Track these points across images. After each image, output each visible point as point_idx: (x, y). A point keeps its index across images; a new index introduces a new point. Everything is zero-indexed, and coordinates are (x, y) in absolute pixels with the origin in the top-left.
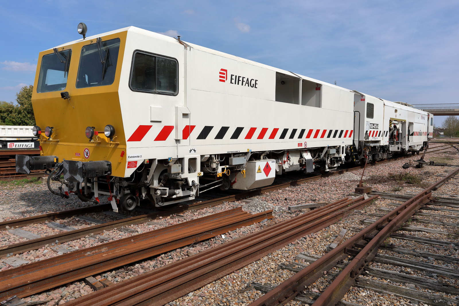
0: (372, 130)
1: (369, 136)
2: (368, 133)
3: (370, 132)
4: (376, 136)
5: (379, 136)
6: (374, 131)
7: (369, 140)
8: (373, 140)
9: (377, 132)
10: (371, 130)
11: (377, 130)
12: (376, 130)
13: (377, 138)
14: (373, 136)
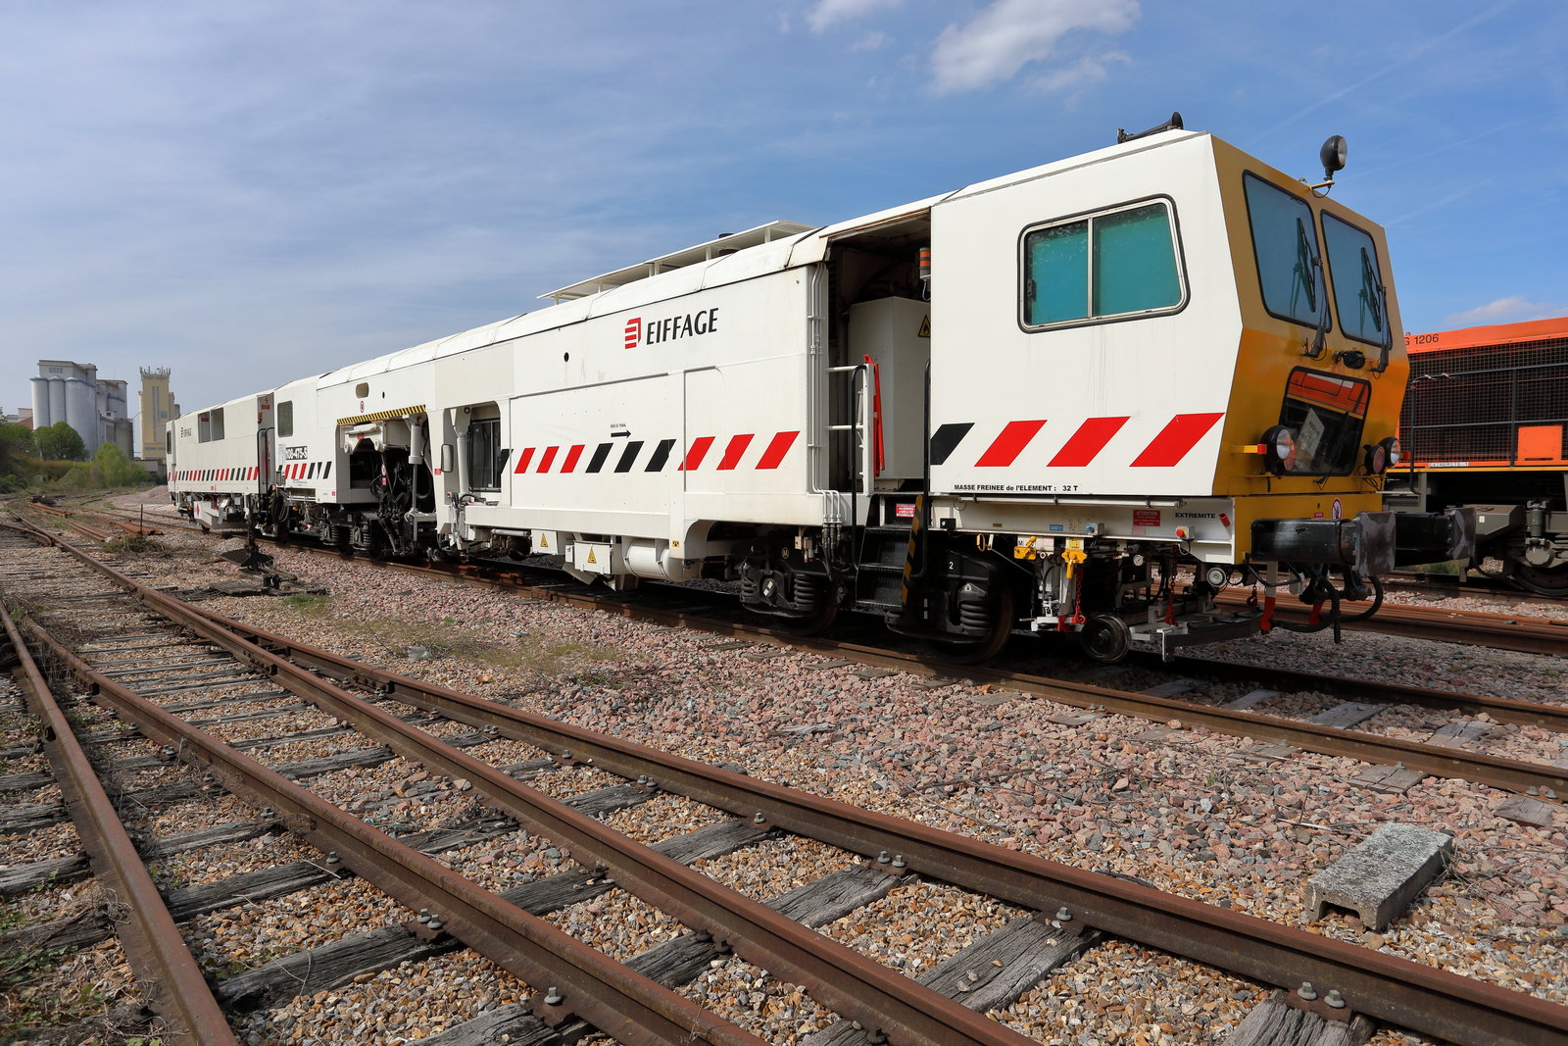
0: (292, 463)
1: (286, 477)
2: (284, 469)
3: (288, 466)
4: (301, 477)
5: (310, 477)
6: (296, 466)
7: (287, 486)
8: (295, 486)
9: (304, 465)
10: (289, 462)
11: (304, 461)
12: (300, 463)
13: (306, 484)
14: (293, 477)
